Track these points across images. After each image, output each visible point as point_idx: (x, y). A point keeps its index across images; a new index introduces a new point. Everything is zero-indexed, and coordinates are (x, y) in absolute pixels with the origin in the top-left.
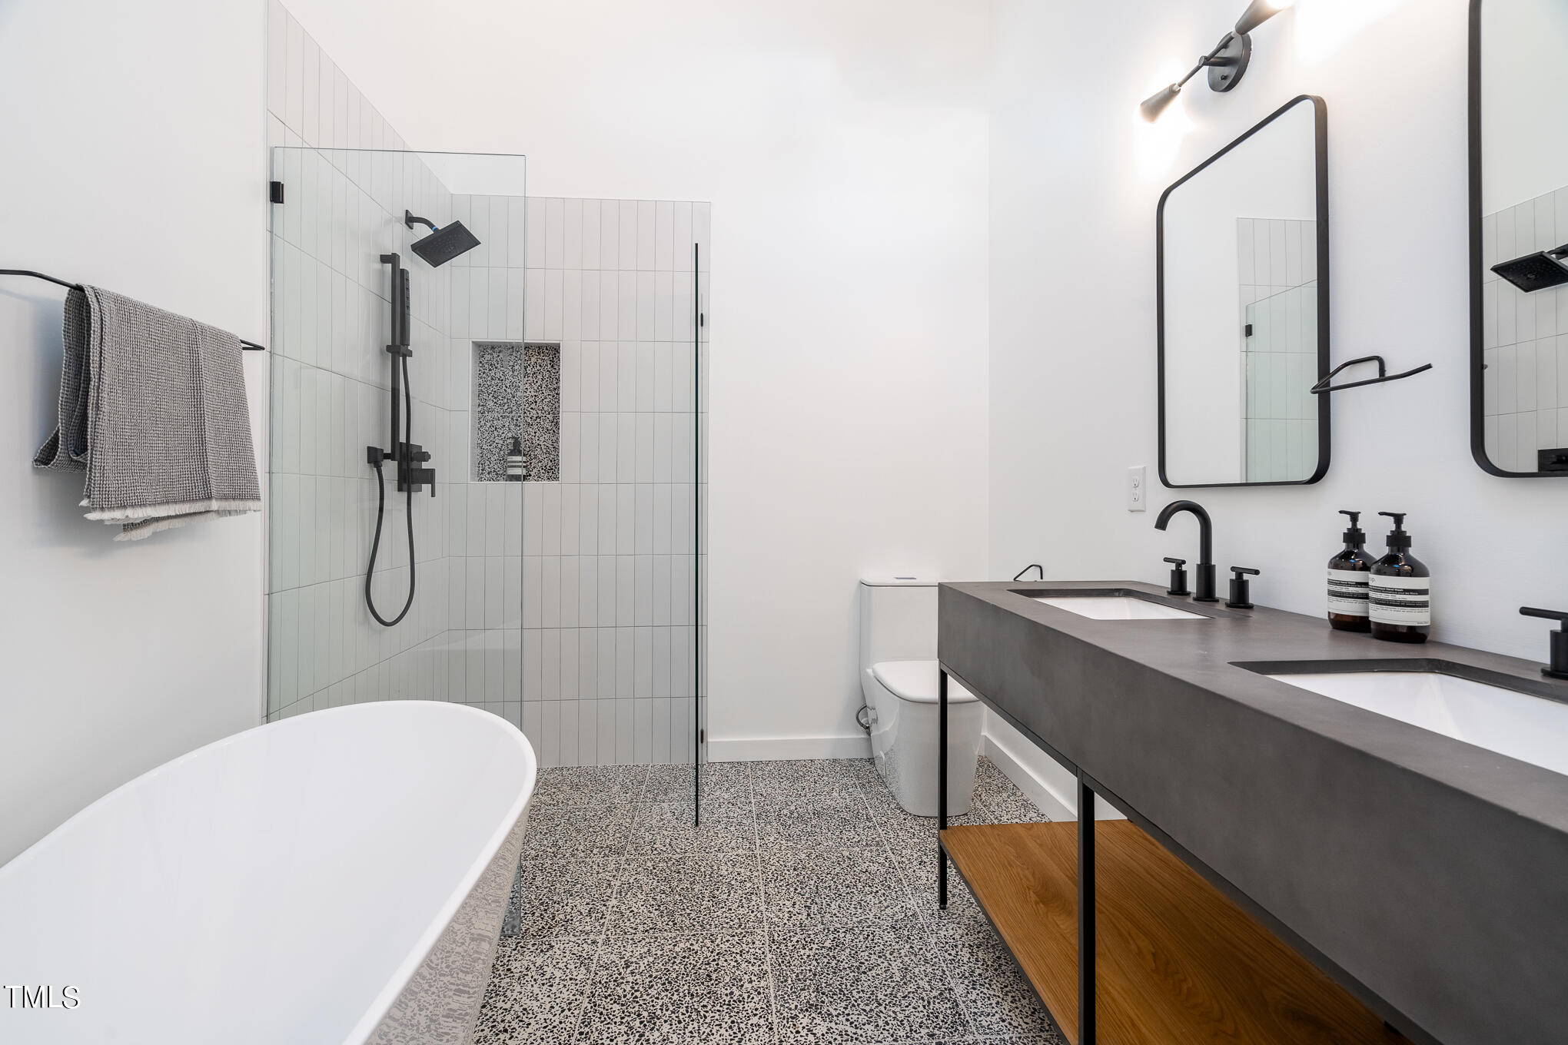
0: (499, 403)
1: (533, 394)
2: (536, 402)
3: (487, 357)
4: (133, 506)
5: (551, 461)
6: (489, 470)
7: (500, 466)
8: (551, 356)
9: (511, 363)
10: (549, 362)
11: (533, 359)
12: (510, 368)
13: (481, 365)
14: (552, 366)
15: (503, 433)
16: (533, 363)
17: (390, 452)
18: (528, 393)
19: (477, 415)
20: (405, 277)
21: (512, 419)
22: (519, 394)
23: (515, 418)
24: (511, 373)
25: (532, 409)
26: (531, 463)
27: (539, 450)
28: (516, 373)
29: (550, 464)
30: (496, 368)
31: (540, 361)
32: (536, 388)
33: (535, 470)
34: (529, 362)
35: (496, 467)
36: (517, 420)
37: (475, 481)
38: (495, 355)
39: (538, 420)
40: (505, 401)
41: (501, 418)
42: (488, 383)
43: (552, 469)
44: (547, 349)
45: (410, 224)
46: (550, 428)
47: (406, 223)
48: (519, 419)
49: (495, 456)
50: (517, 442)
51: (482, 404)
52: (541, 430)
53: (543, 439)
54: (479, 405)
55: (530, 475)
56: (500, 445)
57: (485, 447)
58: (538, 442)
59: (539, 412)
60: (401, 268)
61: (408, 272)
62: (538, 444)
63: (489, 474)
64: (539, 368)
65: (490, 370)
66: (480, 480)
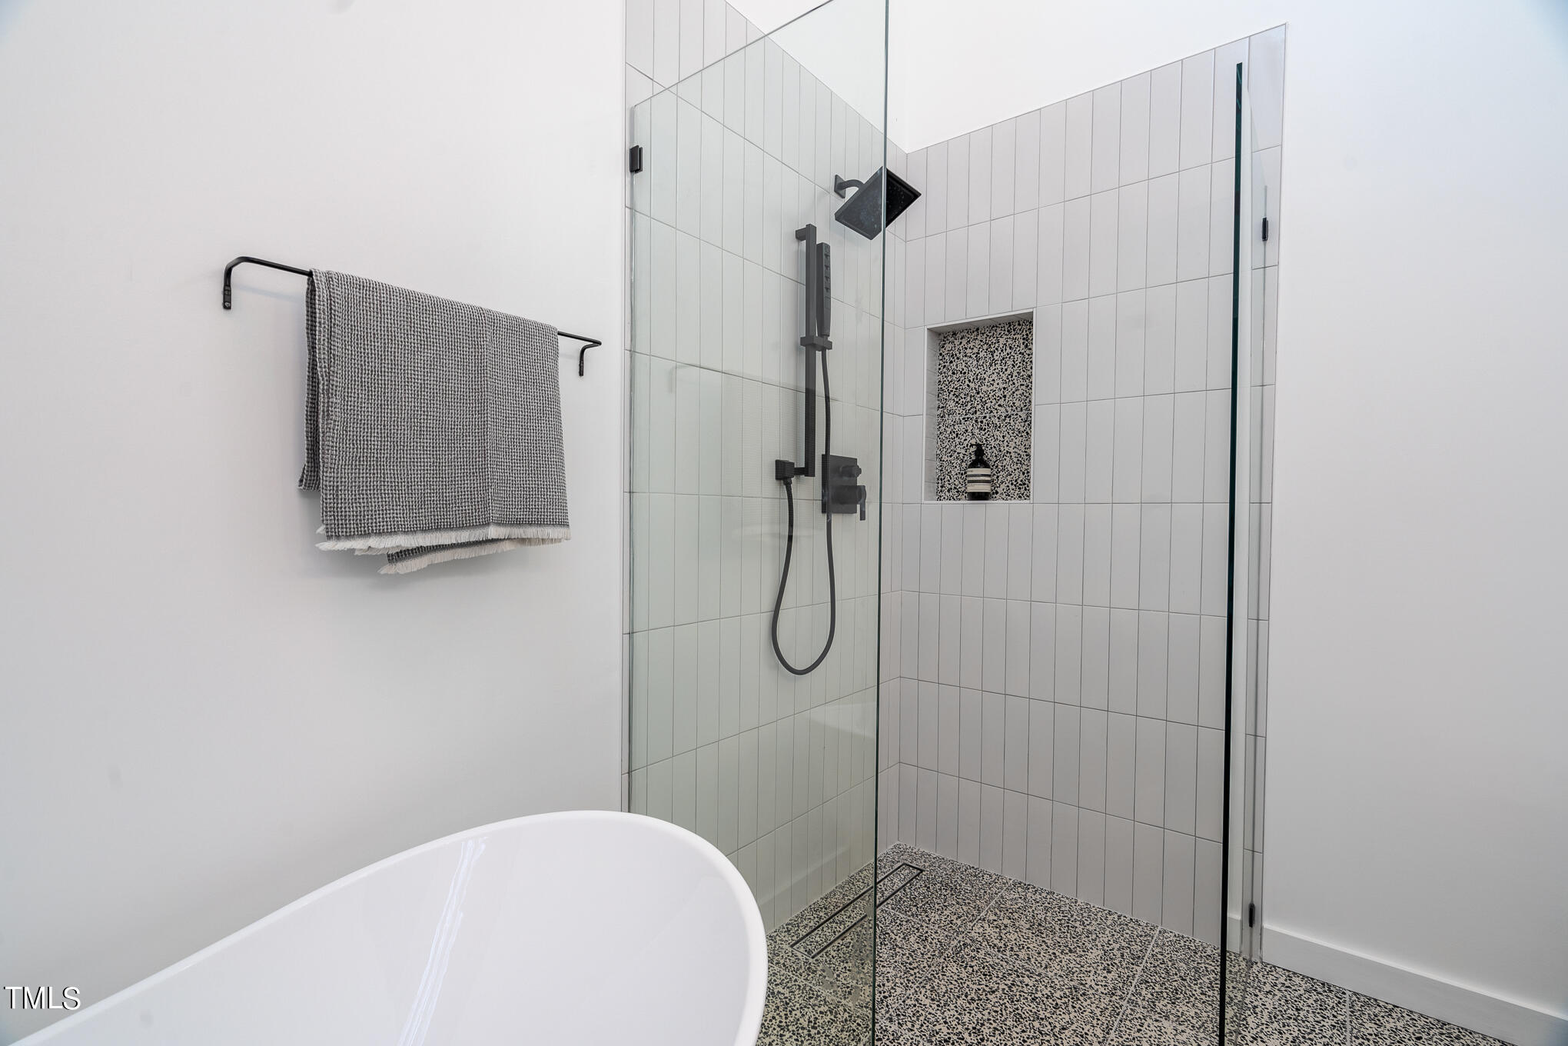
0: (960, 402)
1: (1001, 386)
2: (1005, 396)
3: (948, 346)
4: (380, 534)
5: (1024, 473)
6: (949, 487)
7: (961, 481)
8: (1024, 333)
9: (976, 350)
10: (1022, 341)
11: (1002, 341)
12: (974, 356)
13: (940, 357)
14: (1027, 346)
15: (966, 440)
16: (1001, 346)
17: (803, 466)
18: (995, 384)
19: (936, 420)
20: (824, 252)
21: (976, 421)
22: (984, 388)
23: (979, 420)
24: (975, 363)
25: (1000, 405)
26: (998, 477)
27: (1008, 459)
28: (981, 362)
29: (1022, 477)
30: (958, 358)
31: (1010, 341)
32: (1005, 378)
33: (1003, 486)
34: (997, 345)
35: (957, 483)
36: (982, 422)
37: (932, 500)
38: (957, 343)
39: (1008, 420)
40: (968, 399)
41: (963, 421)
42: (949, 378)
43: (1024, 484)
44: (1019, 325)
45: (841, 192)
46: (1022, 429)
47: (835, 191)
48: (984, 420)
49: (956, 470)
50: (980, 452)
51: (941, 405)
52: (1011, 432)
53: (1013, 445)
54: (939, 407)
55: (997, 493)
56: (961, 455)
57: (945, 458)
58: (1006, 448)
59: (1009, 409)
60: (818, 242)
61: (828, 247)
62: (1007, 452)
63: (949, 491)
64: (1008, 350)
65: (951, 362)
66: (939, 498)
